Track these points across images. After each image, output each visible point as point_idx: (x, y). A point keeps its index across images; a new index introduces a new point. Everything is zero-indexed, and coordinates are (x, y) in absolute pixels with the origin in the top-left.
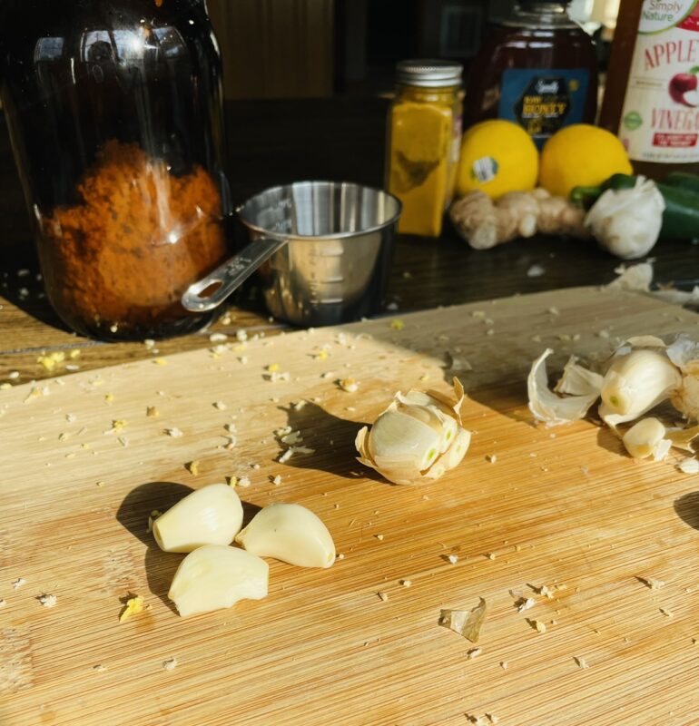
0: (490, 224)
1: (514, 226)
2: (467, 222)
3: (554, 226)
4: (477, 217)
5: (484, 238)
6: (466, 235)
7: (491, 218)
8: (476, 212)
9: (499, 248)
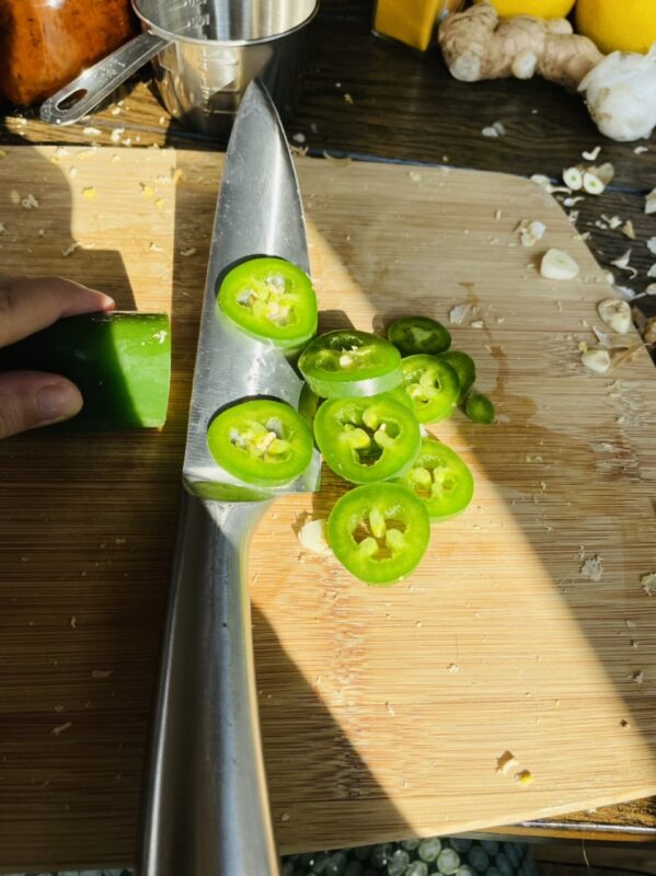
0: (474, 54)
1: (507, 61)
2: (449, 45)
3: (556, 74)
4: (461, 42)
5: (466, 69)
6: (448, 60)
7: (476, 47)
8: (462, 35)
9: (484, 84)
